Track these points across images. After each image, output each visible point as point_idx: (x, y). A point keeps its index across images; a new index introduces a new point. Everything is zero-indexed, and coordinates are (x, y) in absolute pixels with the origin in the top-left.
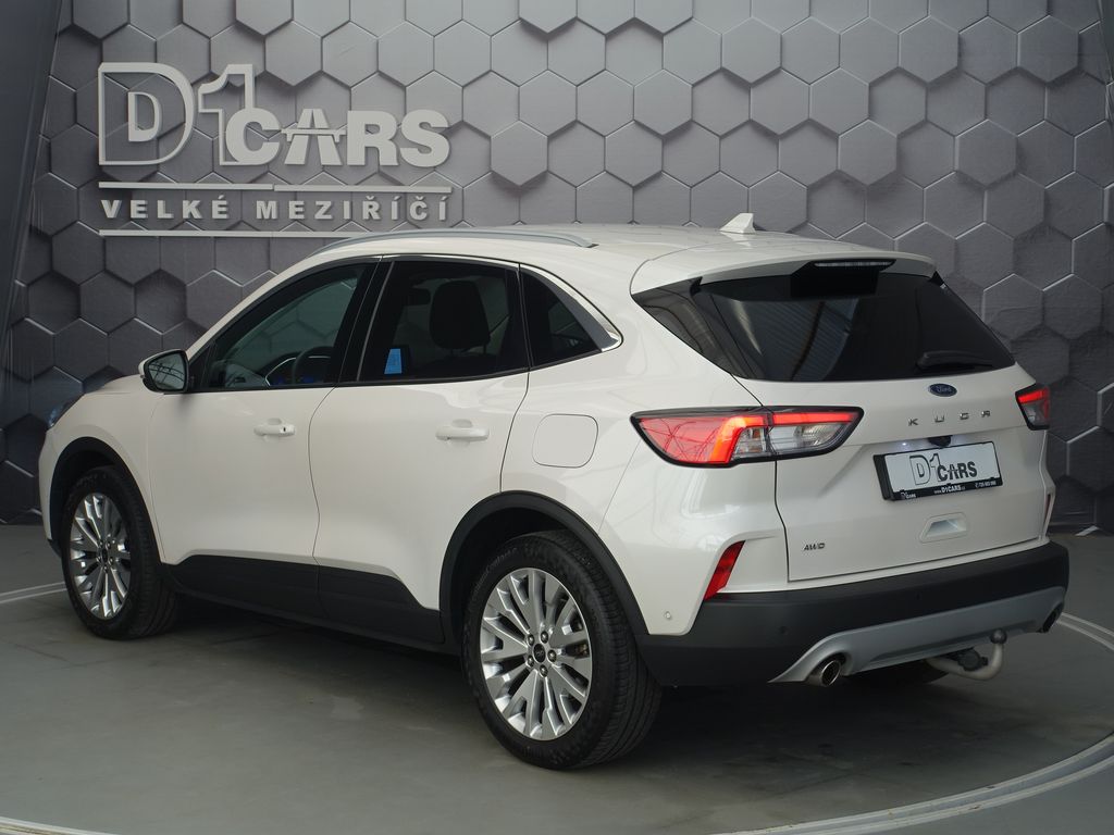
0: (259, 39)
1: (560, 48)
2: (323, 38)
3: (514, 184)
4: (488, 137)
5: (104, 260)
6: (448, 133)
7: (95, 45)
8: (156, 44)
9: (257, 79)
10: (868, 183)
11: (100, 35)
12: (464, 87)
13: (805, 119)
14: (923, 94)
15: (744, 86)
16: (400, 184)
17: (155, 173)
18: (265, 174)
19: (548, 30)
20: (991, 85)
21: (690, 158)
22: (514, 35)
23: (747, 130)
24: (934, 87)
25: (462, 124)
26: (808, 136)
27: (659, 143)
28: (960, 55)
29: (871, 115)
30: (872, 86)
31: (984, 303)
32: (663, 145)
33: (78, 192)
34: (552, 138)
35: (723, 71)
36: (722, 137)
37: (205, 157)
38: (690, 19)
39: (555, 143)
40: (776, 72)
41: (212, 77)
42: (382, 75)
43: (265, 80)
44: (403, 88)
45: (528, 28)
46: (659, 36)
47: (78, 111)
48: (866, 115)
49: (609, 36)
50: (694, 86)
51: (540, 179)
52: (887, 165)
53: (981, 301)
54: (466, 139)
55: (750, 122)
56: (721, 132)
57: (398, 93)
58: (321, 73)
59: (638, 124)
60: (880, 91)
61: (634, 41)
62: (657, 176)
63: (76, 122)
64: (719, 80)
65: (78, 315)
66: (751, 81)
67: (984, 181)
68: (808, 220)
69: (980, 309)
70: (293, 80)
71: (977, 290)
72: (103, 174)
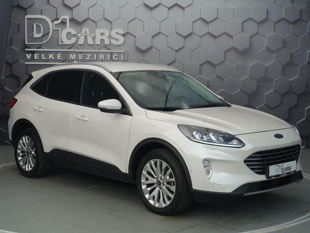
0: (71, 9)
1: (155, 12)
2: (89, 8)
3: (142, 50)
4: (135, 37)
5: (27, 71)
6: (124, 35)
7: (24, 10)
8: (41, 10)
9: (70, 20)
10: (241, 50)
11: (26, 7)
12: (128, 22)
13: (224, 32)
14: (257, 25)
15: (207, 23)
16: (110, 50)
17: (41, 46)
19: (152, 6)
20: (276, 23)
21: (192, 43)
22: (142, 8)
23: (208, 35)
24: (260, 23)
25: (128, 33)
26: (225, 37)
27: (183, 38)
28: (267, 14)
29: (242, 31)
30: (243, 23)
31: (273, 84)
33: (19, 51)
34: (153, 37)
35: (201, 18)
37: (55, 42)
38: (192, 4)
40: (216, 19)
41: (57, 19)
42: (105, 19)
43: (72, 20)
44: (111, 23)
45: (147, 6)
46: (183, 8)
47: (19, 29)
48: (241, 31)
49: (169, 8)
50: (193, 22)
51: (150, 49)
52: (247, 45)
53: (273, 83)
54: (129, 37)
55: (209, 33)
56: (200, 36)
57: (110, 24)
58: (88, 18)
59: (177, 33)
60: (245, 24)
61: (176, 10)
62: (182, 48)
63: (19, 32)
64: (200, 21)
65: (20, 86)
66: (209, 21)
67: (274, 50)
68: (224, 61)
69: (273, 85)
70: (80, 20)
71: (271, 80)
72: (26, 46)
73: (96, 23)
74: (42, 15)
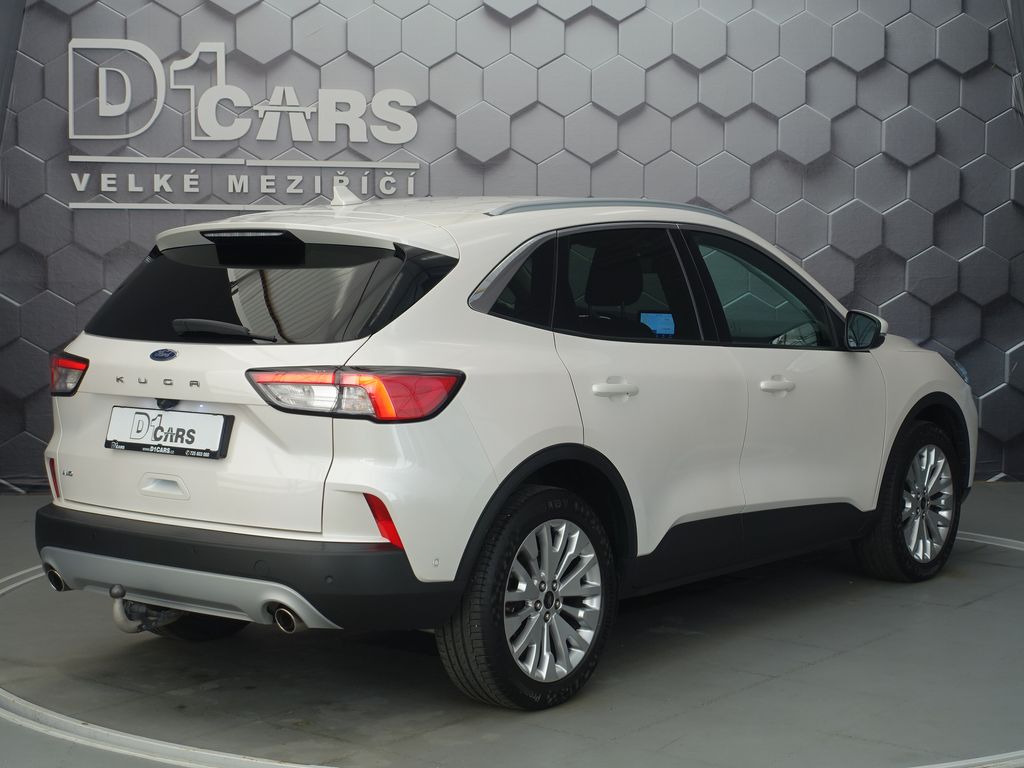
0: (230, 18)
1: (521, 32)
2: (293, 18)
3: (477, 160)
4: (454, 116)
5: (72, 233)
6: (415, 111)
7: (65, 21)
8: (126, 21)
9: (228, 58)
10: (805, 163)
11: (69, 11)
12: (430, 68)
13: (748, 103)
14: (854, 83)
15: (694, 72)
16: (369, 160)
17: (124, 148)
18: (235, 149)
19: (511, 15)
20: (913, 75)
21: (644, 137)
22: (478, 20)
23: (696, 113)
24: (864, 75)
25: (429, 103)
26: (751, 118)
27: (614, 124)
28: (886, 47)
29: (808, 101)
30: (809, 73)
31: (907, 272)
32: (619, 125)
33: (45, 164)
34: (514, 117)
35: (674, 57)
36: (673, 119)
38: (643, 9)
39: (518, 123)
40: (723, 59)
41: (182, 54)
42: (351, 55)
43: (236, 58)
44: (372, 68)
45: (492, 13)
46: (615, 23)
47: (46, 85)
48: (803, 101)
49: (568, 23)
50: (647, 70)
51: (503, 157)
52: (822, 147)
53: (905, 271)
54: (432, 117)
55: (699, 105)
56: (672, 115)
57: (365, 73)
58: (291, 53)
59: (596, 105)
60: (816, 78)
61: (592, 27)
62: (613, 154)
63: (43, 97)
64: (670, 65)
65: (45, 286)
66: (700, 67)
67: (909, 162)
68: (751, 197)
69: (904, 278)
70: (264, 59)
71: (902, 261)
72: (72, 147)
73: (318, 67)
74: (126, 38)
